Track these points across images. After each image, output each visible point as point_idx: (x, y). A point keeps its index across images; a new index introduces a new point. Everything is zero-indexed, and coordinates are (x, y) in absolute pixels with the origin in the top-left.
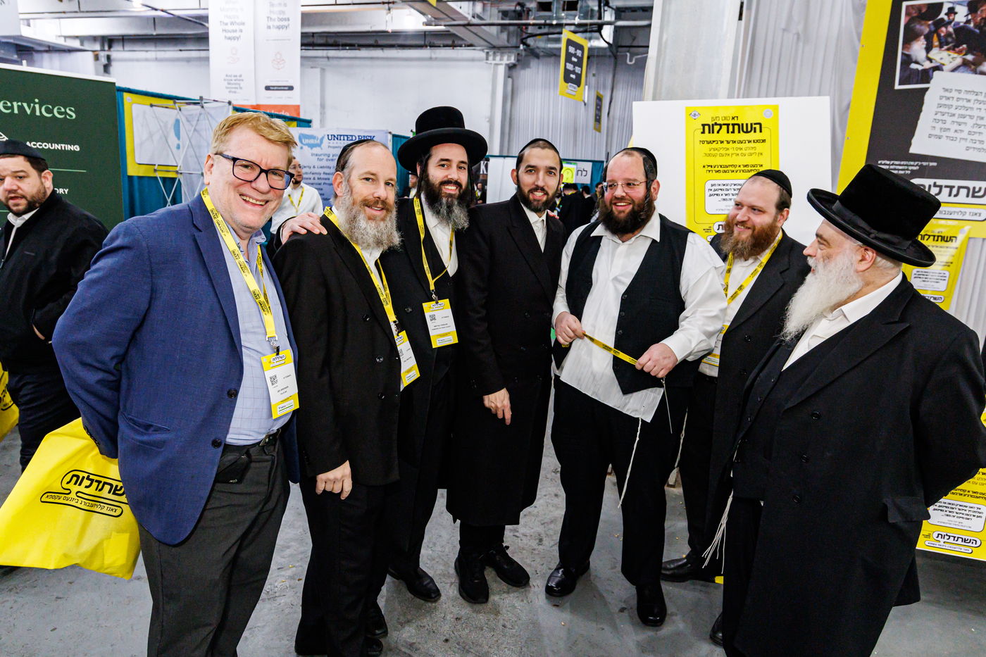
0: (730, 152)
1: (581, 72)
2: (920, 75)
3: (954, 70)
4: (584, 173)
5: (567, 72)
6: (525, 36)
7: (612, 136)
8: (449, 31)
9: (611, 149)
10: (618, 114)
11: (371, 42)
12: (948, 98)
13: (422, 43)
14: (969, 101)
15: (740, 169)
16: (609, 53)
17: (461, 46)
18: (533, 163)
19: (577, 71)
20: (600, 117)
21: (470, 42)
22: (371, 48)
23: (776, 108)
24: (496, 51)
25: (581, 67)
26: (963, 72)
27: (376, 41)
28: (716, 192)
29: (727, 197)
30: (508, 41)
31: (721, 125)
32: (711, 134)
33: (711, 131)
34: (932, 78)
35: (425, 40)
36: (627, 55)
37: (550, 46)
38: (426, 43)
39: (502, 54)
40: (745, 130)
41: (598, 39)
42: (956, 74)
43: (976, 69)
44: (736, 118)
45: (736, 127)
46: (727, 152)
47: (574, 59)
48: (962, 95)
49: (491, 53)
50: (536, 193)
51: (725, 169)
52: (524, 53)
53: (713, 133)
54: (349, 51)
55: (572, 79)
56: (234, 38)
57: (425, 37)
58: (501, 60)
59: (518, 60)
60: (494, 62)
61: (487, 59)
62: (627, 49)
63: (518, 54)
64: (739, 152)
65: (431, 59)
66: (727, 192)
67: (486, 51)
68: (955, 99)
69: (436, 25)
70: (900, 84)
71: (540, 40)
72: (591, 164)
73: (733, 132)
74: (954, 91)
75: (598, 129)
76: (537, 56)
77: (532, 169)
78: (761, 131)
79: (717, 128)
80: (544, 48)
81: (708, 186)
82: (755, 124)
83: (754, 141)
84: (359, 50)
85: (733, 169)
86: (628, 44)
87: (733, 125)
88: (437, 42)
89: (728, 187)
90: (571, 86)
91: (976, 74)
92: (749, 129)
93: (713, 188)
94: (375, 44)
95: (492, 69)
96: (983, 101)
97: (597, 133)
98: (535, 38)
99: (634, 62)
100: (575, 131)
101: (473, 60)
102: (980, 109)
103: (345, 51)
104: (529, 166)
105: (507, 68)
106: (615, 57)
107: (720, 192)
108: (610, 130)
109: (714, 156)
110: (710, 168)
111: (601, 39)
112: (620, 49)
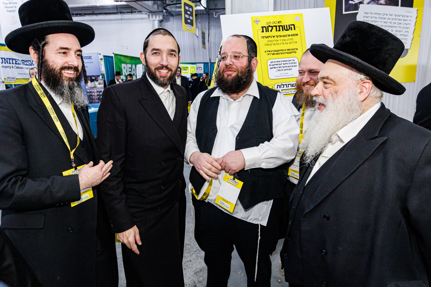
0: (279, 42)
1: (193, 19)
2: (354, 6)
3: (368, 3)
4: (200, 69)
5: (186, 19)
6: (165, 5)
7: (211, 51)
8: (128, 5)
9: (211, 57)
10: (213, 41)
11: (91, 12)
12: (367, 17)
13: (116, 11)
14: (376, 18)
15: (285, 52)
16: (205, 12)
17: (135, 12)
18: (157, 47)
19: (191, 19)
20: (205, 42)
21: (140, 10)
22: (91, 15)
23: (301, 15)
24: (153, 14)
25: (192, 16)
26: (372, 4)
27: (93, 12)
28: (274, 66)
29: (280, 69)
30: (158, 9)
31: (272, 27)
32: (267, 32)
33: (267, 30)
34: (359, 8)
35: (117, 10)
36: (213, 13)
37: (178, 10)
38: (118, 11)
39: (156, 15)
40: (286, 29)
41: (200, 6)
42: (369, 5)
43: (378, 3)
44: (280, 22)
45: (281, 27)
46: (278, 42)
47: (189, 13)
48: (373, 15)
49: (150, 15)
50: (161, 71)
51: (277, 52)
52: (165, 14)
53: (268, 31)
54: (80, 17)
55: (189, 22)
56: (12, 11)
57: (117, 9)
58: (156, 18)
59: (164, 18)
60: (152, 19)
61: (149, 18)
62: (213, 10)
63: (164, 15)
64: (284, 42)
65: (122, 19)
66: (280, 66)
67: (148, 14)
68: (370, 17)
69: (121, 2)
70: (345, 11)
71: (172, 8)
72: (203, 64)
73: (279, 30)
74: (369, 13)
75: (204, 48)
76: (172, 15)
77: (157, 52)
78: (295, 29)
79: (270, 29)
80: (175, 11)
81: (269, 63)
82: (291, 25)
83: (291, 35)
84: (85, 16)
85: (282, 52)
86: (214, 8)
87: (279, 26)
88: (124, 11)
89: (280, 63)
90: (188, 26)
91: (378, 5)
92: (288, 29)
93: (272, 64)
94: (92, 13)
95: (152, 22)
96: (382, 18)
97: (204, 49)
98: (170, 6)
99: (217, 16)
100: (194, 49)
101: (142, 19)
102: (381, 21)
103: (78, 17)
104: (154, 49)
105: (159, 22)
106: (209, 14)
107: (276, 66)
108: (210, 48)
109: (270, 45)
110: (269, 53)
111: (201, 6)
112: (210, 11)
